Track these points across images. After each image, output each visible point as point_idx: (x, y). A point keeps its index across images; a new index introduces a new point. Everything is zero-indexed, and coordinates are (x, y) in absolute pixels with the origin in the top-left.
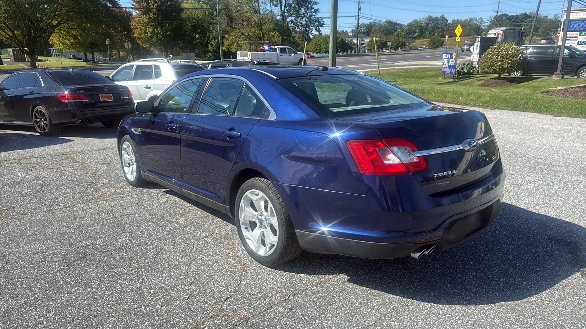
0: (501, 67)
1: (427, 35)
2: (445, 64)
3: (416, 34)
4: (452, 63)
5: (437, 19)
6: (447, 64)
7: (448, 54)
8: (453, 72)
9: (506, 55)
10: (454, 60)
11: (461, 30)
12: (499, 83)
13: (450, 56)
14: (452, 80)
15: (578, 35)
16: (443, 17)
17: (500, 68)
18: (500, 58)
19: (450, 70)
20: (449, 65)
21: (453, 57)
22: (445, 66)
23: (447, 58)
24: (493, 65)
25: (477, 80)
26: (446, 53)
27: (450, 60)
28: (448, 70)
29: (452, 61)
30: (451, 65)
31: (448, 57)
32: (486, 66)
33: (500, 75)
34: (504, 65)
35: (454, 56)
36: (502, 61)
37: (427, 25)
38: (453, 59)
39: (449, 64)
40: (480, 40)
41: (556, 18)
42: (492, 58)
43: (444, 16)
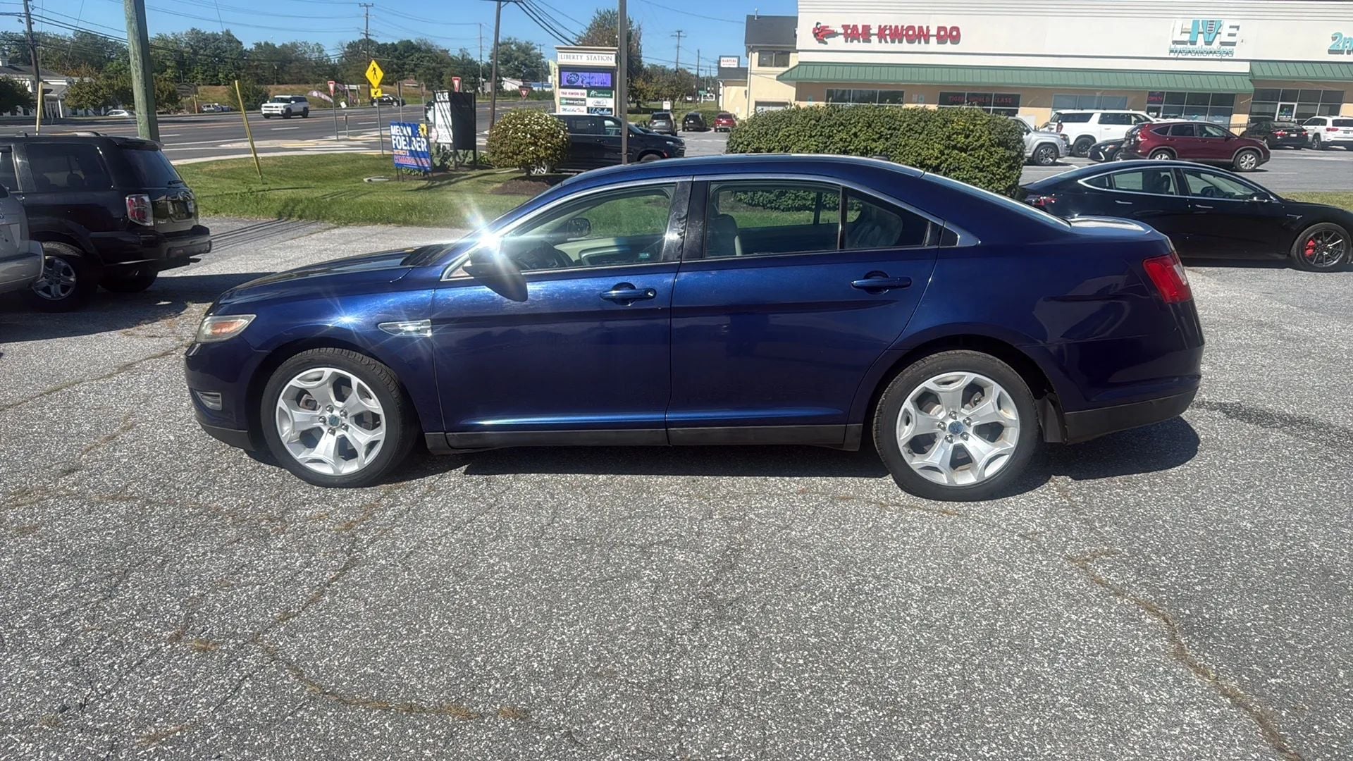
0: (535, 156)
1: (200, 76)
2: (400, 148)
3: (169, 71)
4: (420, 147)
5: (215, 37)
6: (405, 148)
7: (404, 125)
8: (426, 165)
9: (540, 131)
10: (423, 139)
11: (380, 74)
12: (534, 186)
13: (412, 131)
14: (423, 183)
15: (585, 97)
16: (228, 33)
17: (533, 158)
18: (530, 138)
19: (417, 163)
20: (411, 151)
21: (421, 132)
22: (401, 153)
23: (404, 136)
24: (520, 152)
25: (479, 181)
26: (399, 125)
27: (413, 139)
28: (411, 161)
29: (419, 142)
30: (419, 149)
31: (405, 132)
32: (507, 153)
33: (529, 173)
34: (538, 151)
35: (423, 130)
36: (535, 144)
37: (195, 53)
38: (420, 137)
39: (413, 149)
40: (449, 98)
41: (463, 56)
42: (516, 138)
43: (232, 33)
